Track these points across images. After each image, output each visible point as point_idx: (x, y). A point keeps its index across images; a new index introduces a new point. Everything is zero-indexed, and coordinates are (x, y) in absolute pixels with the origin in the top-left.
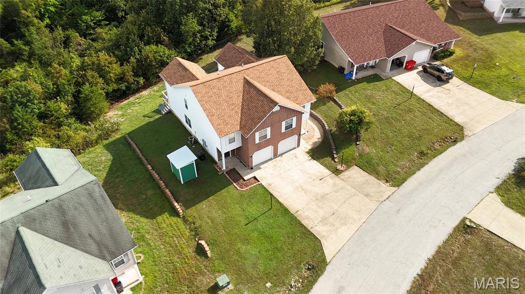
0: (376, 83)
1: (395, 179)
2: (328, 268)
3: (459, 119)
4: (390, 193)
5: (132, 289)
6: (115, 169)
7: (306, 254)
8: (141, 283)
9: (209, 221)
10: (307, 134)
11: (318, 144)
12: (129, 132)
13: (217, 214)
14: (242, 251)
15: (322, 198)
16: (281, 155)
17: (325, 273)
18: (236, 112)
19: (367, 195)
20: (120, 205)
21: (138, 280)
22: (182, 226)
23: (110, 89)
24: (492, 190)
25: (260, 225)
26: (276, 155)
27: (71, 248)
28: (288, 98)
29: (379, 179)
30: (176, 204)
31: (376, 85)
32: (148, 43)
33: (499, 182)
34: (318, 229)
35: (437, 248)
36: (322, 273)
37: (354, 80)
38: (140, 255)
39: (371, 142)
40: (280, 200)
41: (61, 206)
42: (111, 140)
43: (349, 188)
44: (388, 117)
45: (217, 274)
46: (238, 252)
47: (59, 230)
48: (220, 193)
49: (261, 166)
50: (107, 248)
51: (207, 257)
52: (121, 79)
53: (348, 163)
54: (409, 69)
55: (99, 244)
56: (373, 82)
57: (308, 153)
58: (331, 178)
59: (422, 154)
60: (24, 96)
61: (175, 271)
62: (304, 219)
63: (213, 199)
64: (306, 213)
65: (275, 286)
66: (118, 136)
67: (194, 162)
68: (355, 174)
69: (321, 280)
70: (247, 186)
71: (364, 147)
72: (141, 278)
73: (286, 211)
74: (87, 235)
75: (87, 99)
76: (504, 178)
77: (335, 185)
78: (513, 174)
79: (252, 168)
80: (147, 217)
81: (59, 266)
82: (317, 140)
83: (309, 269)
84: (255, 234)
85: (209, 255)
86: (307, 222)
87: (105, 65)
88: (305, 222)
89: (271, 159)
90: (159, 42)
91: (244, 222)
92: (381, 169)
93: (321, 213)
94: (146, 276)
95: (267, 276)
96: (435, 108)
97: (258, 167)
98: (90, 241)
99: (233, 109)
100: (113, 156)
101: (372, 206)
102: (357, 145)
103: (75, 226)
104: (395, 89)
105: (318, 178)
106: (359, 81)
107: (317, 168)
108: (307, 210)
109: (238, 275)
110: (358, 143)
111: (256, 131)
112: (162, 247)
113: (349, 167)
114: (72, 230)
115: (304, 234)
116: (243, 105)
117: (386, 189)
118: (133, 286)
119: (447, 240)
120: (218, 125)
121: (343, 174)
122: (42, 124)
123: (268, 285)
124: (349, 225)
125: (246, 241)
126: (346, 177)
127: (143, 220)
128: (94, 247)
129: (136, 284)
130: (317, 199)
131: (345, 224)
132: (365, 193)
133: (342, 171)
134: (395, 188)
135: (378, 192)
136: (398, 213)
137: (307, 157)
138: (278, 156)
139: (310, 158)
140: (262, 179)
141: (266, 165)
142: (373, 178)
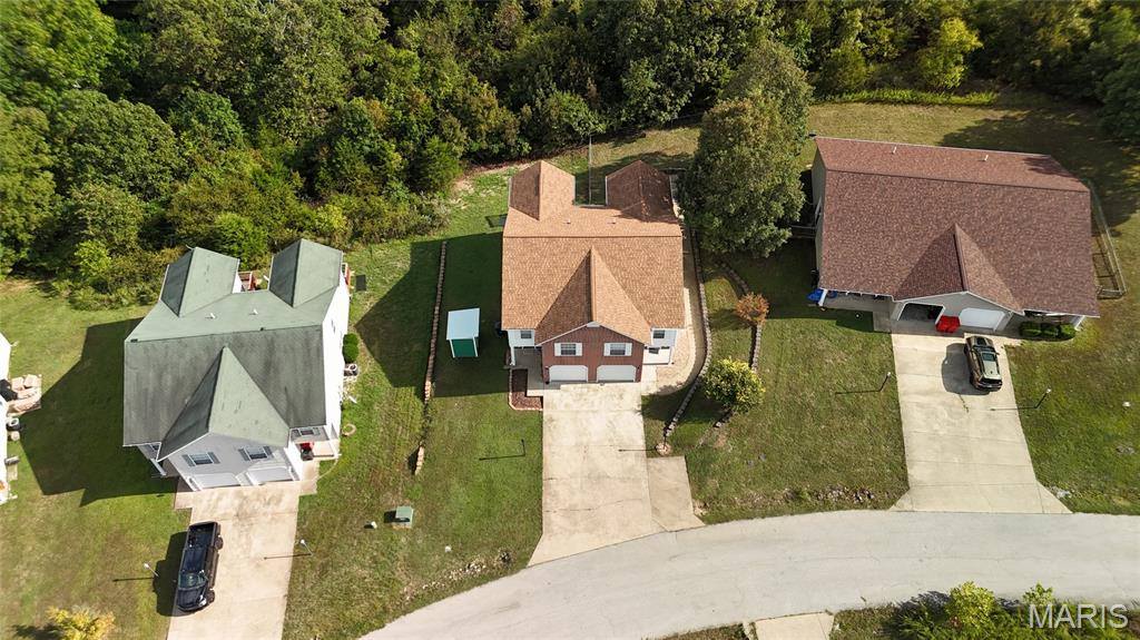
0: (852, 331)
1: (716, 511)
2: (523, 573)
3: (915, 473)
4: (686, 525)
5: (322, 463)
6: (402, 289)
7: (513, 539)
8: (334, 461)
9: (447, 428)
10: (670, 365)
11: (671, 391)
12: (452, 236)
13: (461, 424)
14: (452, 490)
15: (596, 478)
16: (603, 382)
17: (514, 576)
18: (547, 300)
19: (655, 510)
20: (375, 347)
21: (333, 456)
22: (418, 416)
23: (475, 147)
24: (835, 610)
25: (495, 468)
26: (592, 378)
27: (262, 394)
29: (693, 497)
30: (428, 383)
31: (851, 334)
32: (563, 87)
33: (861, 605)
34: (553, 518)
35: (672, 634)
36: (512, 573)
37: (821, 308)
38: (353, 426)
39: (739, 435)
40: (545, 450)
41: (273, 341)
42: (426, 238)
43: (644, 485)
44: (809, 405)
45: (407, 501)
46: (446, 489)
47: (259, 368)
48: (484, 396)
49: (562, 386)
50: (295, 411)
51: (413, 473)
52: (497, 134)
53: (678, 447)
54: (942, 331)
55: (290, 404)
56: (849, 326)
57: (643, 398)
58: (637, 456)
59: (796, 495)
60: (356, 124)
61: (374, 469)
62: (549, 494)
63: (472, 401)
64: (558, 488)
65: (454, 554)
66: (435, 236)
68: (674, 470)
69: (504, 581)
70: (524, 405)
71: (721, 438)
72: (337, 455)
73: (538, 469)
74: (283, 386)
75: (428, 160)
76: (872, 606)
77: (631, 469)
78: (895, 609)
79: (547, 383)
80: (391, 381)
81: (236, 411)
82: (674, 384)
83: (503, 559)
84: (481, 478)
85: (416, 472)
86: (548, 501)
87: (477, 111)
88: (546, 499)
89: (584, 382)
90: (581, 90)
91: (482, 454)
92: (712, 483)
93: (577, 499)
94: (343, 457)
95: (453, 537)
96: (901, 430)
97: (557, 384)
98: (283, 397)
99: (545, 294)
100: (412, 266)
101: (647, 528)
102: (715, 426)
103: (277, 371)
104: (874, 358)
105: (620, 446)
107: (633, 428)
108: (564, 483)
109: (427, 515)
110: (719, 424)
111: (558, 341)
112: (382, 430)
113: (674, 453)
114: (272, 374)
115: (533, 513)
116: (562, 292)
117: (690, 512)
118: (324, 459)
119: (696, 633)
121: (658, 460)
122: (368, 170)
123: (448, 548)
124: (594, 535)
125: (465, 481)
126: (658, 467)
127: (385, 382)
128: (283, 405)
129: (328, 458)
130: (589, 477)
131: (591, 533)
132: (656, 506)
133: (660, 455)
134: (701, 523)
135: (674, 516)
136: (670, 559)
137: (636, 404)
138: (599, 382)
139: (640, 408)
140: (548, 406)
141: (571, 387)
142: (688, 490)
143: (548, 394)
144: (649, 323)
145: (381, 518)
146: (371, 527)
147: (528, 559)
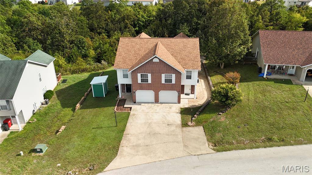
4: (205, 153)
5: (12, 132)
7: (99, 159)
8: (18, 132)
10: (195, 99)
13: (88, 117)
14: (73, 140)
15: (153, 134)
16: (162, 103)
19: (185, 146)
21: (19, 130)
25: (99, 131)
26: (157, 101)
28: (179, 62)
29: (208, 141)
30: (78, 104)
31: (282, 85)
37: (265, 78)
38: (36, 120)
43: (180, 136)
49: (142, 104)
51: (55, 134)
53: (199, 123)
56: (280, 83)
57: (181, 108)
58: (177, 127)
59: (270, 140)
61: (37, 135)
62: (126, 140)
63: (97, 110)
64: (131, 138)
65: (61, 167)
67: (103, 84)
68: (196, 131)
70: (121, 110)
72: (21, 130)
73: (122, 131)
77: (173, 131)
79: (135, 103)
82: (197, 105)
83: (90, 169)
84: (90, 135)
85: (57, 134)
88: (123, 142)
89: (153, 103)
91: (94, 126)
92: (219, 135)
93: (141, 142)
94: (24, 130)
95: (64, 160)
100: (88, 78)
102: (218, 114)
105: (168, 123)
106: (268, 80)
108: (135, 136)
109: (54, 150)
110: (220, 113)
113: (197, 125)
116: (144, 56)
117: (206, 147)
118: (14, 131)
120: (119, 62)
121: (188, 128)
124: (148, 157)
126: (188, 130)
129: (16, 131)
130: (149, 134)
131: (146, 155)
132: (186, 144)
133: (189, 126)
134: (213, 151)
135: (197, 148)
136: (194, 168)
137: (178, 110)
138: (160, 103)
139: (180, 112)
140: (134, 110)
141: (146, 104)
142: (205, 138)
143: (134, 107)
144: (184, 68)
145: (27, 151)
146: (20, 155)
147: (105, 168)
